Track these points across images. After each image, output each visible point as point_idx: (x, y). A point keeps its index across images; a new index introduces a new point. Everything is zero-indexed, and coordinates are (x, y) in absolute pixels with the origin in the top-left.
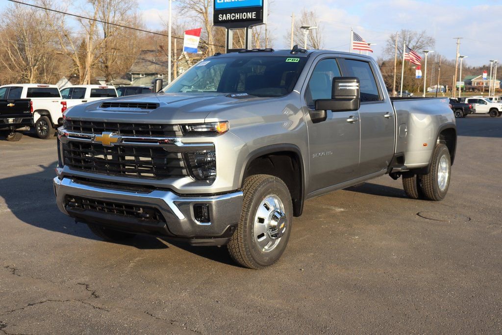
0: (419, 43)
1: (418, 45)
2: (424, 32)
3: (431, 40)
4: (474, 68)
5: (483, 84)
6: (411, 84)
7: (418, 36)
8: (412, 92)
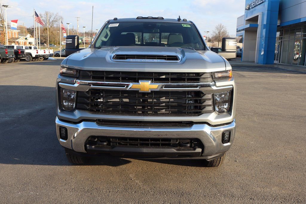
0: (55, 19)
1: (54, 20)
2: (57, 13)
3: (61, 17)
4: (81, 33)
5: (88, 41)
6: (53, 40)
7: (55, 15)
8: (55, 45)
